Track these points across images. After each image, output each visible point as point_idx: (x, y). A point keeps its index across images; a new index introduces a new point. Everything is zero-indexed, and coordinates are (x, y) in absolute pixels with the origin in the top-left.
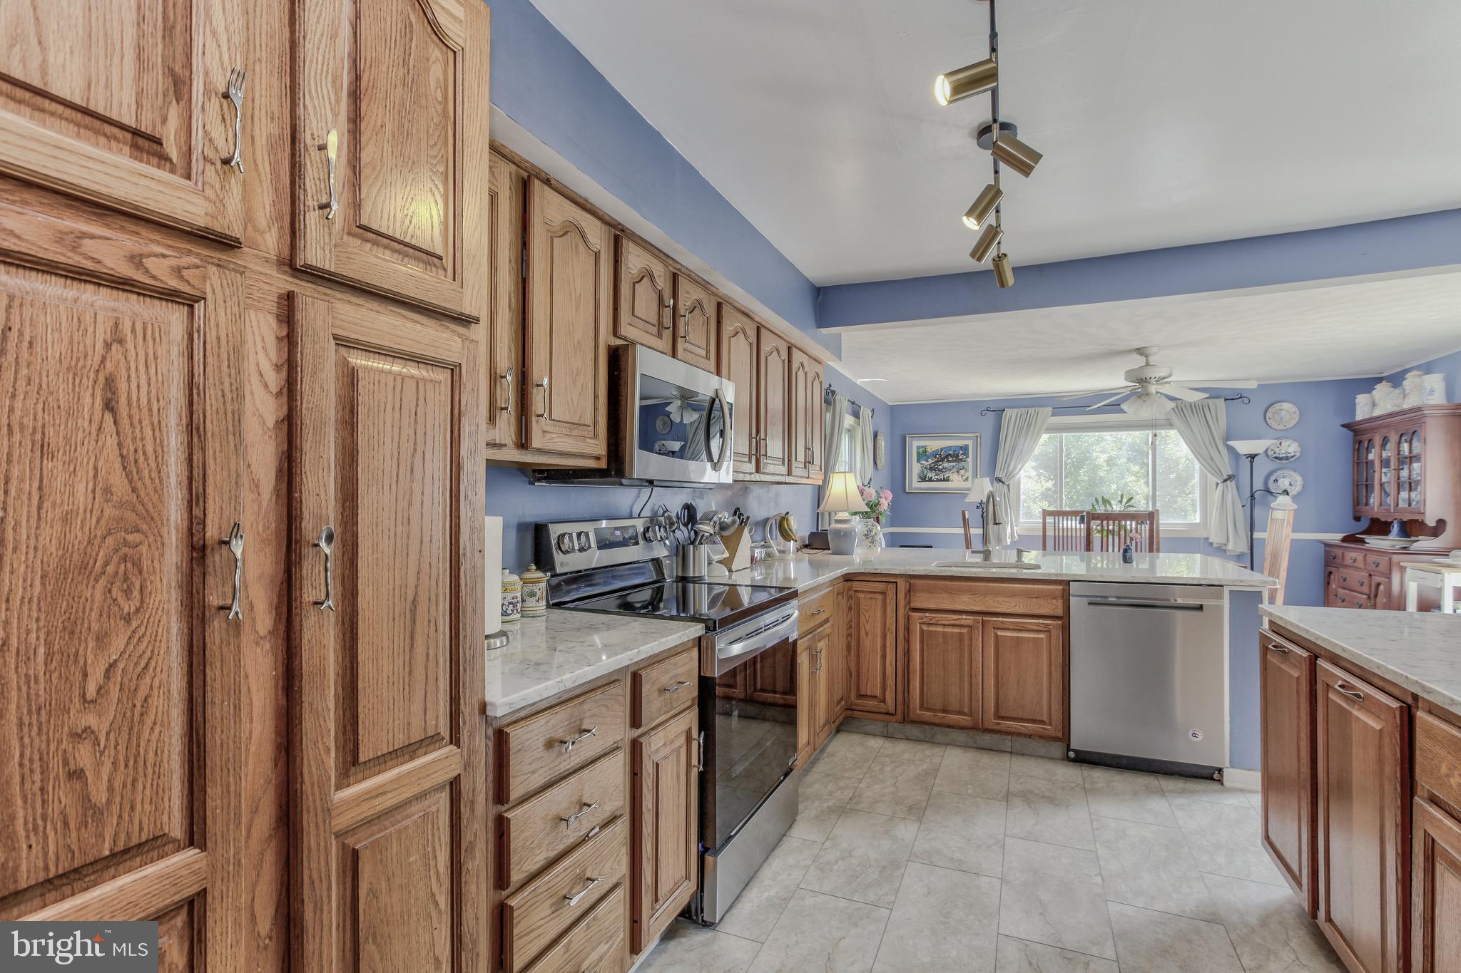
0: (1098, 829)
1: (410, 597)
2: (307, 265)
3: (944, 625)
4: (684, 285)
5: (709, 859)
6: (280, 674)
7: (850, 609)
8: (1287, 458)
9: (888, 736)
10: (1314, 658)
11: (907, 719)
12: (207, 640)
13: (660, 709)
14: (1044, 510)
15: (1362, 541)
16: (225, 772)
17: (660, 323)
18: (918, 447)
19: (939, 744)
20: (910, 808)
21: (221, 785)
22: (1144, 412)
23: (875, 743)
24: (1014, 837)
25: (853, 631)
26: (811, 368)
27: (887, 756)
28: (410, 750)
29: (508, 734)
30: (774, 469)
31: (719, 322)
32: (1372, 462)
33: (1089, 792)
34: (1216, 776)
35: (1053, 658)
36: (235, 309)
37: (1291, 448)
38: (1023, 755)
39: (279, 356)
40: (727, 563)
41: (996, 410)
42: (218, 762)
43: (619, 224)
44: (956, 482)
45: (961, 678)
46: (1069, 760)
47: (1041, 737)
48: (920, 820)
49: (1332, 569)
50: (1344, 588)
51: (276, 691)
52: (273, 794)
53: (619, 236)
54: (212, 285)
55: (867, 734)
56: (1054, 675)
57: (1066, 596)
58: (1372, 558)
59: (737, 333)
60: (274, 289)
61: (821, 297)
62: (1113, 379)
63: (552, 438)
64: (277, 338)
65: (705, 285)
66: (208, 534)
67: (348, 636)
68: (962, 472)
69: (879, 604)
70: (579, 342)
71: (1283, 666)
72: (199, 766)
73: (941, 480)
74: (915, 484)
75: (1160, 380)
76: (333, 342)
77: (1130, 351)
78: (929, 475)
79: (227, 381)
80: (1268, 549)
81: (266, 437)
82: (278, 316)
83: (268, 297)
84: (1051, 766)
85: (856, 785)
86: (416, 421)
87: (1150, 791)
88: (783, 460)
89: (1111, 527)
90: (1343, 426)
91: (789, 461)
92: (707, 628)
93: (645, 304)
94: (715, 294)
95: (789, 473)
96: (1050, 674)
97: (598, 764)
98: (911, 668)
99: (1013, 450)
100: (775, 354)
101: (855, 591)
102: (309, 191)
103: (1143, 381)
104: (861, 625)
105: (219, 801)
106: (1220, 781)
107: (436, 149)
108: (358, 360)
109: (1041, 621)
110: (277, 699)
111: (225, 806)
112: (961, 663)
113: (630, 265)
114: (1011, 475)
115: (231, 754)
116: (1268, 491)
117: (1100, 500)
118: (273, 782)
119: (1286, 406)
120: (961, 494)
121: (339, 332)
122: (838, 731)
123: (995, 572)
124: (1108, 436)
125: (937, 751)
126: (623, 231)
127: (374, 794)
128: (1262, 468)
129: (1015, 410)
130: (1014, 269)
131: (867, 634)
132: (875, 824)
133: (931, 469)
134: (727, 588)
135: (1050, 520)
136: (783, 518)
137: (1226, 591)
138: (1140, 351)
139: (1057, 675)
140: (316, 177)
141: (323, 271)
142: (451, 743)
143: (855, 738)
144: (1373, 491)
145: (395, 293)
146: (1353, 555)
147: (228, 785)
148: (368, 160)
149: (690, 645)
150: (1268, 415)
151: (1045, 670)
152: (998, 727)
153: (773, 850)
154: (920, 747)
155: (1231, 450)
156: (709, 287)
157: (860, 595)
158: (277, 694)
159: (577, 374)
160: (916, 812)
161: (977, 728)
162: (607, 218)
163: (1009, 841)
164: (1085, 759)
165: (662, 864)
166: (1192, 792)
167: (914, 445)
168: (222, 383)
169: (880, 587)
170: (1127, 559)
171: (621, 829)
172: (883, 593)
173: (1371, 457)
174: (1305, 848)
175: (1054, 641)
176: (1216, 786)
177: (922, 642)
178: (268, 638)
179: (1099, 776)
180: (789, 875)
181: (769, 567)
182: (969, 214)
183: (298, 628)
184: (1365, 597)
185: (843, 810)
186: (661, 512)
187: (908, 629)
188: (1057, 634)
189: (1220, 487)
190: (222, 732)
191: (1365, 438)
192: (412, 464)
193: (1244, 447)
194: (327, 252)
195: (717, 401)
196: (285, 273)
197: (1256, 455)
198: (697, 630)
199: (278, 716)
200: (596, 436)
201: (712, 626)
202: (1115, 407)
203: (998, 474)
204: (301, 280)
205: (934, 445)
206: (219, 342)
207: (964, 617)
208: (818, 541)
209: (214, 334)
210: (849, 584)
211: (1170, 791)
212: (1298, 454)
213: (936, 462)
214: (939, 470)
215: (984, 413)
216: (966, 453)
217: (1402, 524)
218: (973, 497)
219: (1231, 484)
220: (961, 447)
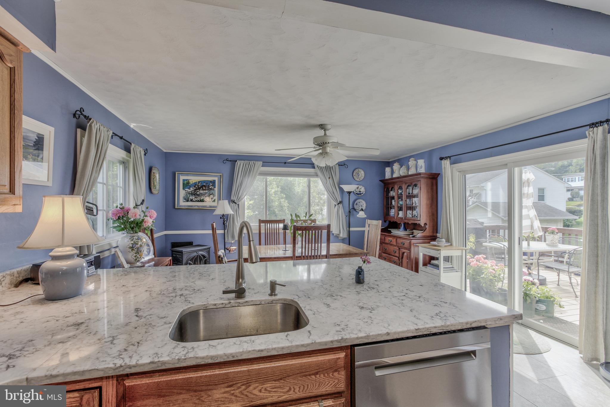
8: (360, 194)
14: (260, 220)
15: (390, 232)
18: (184, 180)
32: (393, 196)
37: (363, 190)
41: (232, 160)
44: (208, 201)
68: (212, 196)
73: (198, 201)
74: (181, 203)
78: (191, 197)
90: (380, 181)
99: (241, 184)
103: (323, 145)
114: (239, 199)
116: (355, 210)
119: (360, 170)
120: (211, 210)
128: (353, 198)
129: (243, 162)
133: (192, 194)
138: (322, 127)
146: (389, 239)
150: (354, 174)
155: (341, 190)
167: (182, 179)
173: (393, 194)
184: (397, 258)
189: (337, 207)
191: (390, 186)
193: (346, 188)
197: (351, 192)
203: (232, 198)
205: (194, 179)
212: (364, 192)
213: (195, 190)
214: (197, 195)
215: (225, 162)
216: (214, 185)
217: (405, 224)
218: (219, 212)
219: (340, 205)
220: (211, 181)
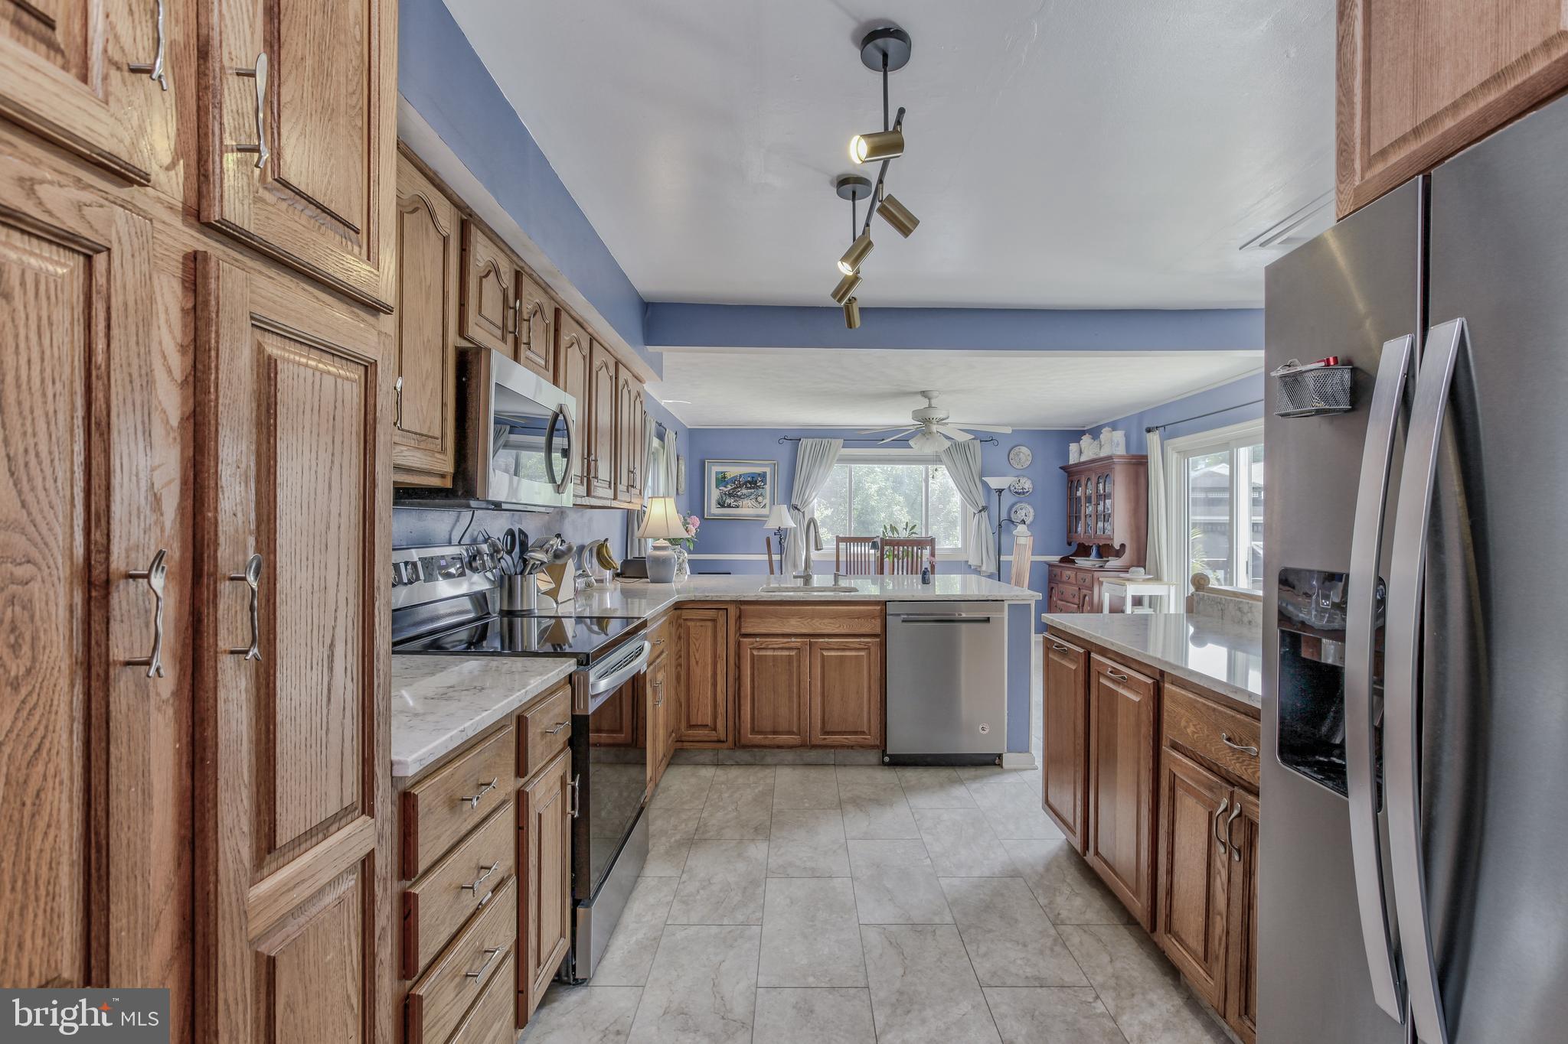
0: (919, 820)
1: (328, 641)
2: (222, 222)
3: (774, 649)
4: (527, 286)
5: (580, 910)
6: (185, 748)
7: (679, 638)
8: (1024, 493)
9: (717, 764)
10: (1088, 654)
11: (739, 745)
12: (112, 707)
13: (542, 754)
14: (837, 537)
15: (1073, 562)
16: (132, 880)
17: (504, 327)
18: (718, 473)
19: (768, 765)
20: (756, 829)
21: (128, 899)
22: (928, 448)
23: (707, 772)
24: (853, 839)
25: (683, 661)
26: (634, 386)
27: (723, 783)
28: (322, 830)
29: (416, 796)
30: (603, 491)
31: (557, 331)
32: (1080, 498)
33: (906, 790)
34: (997, 761)
35: (872, 673)
36: (145, 267)
37: (1027, 485)
38: (845, 765)
39: (184, 333)
40: (553, 593)
41: (793, 438)
42: (124, 868)
43: (468, 207)
44: (754, 508)
45: (790, 698)
46: (884, 764)
47: (862, 747)
48: (768, 838)
49: (1053, 585)
50: (1062, 600)
51: (180, 768)
52: (176, 902)
53: (468, 222)
54: (118, 232)
55: (697, 764)
56: (873, 688)
57: (884, 616)
58: (1081, 575)
59: (573, 344)
60: (179, 246)
61: (649, 313)
62: (900, 417)
63: (402, 451)
64: (183, 310)
65: (545, 288)
66: (113, 566)
67: (263, 691)
68: (760, 499)
69: (710, 633)
70: (428, 341)
71: (1063, 662)
72: (99, 877)
73: (738, 507)
74: (714, 510)
75: (940, 421)
76: (249, 322)
77: (915, 393)
78: (728, 501)
79: (135, 362)
80: (1014, 570)
81: (171, 440)
82: (184, 281)
83: (172, 255)
84: (869, 771)
85: (698, 815)
86: (334, 426)
87: (953, 782)
88: (610, 482)
89: (896, 552)
90: (1061, 468)
91: (614, 484)
92: (580, 663)
93: (490, 300)
94: (552, 298)
95: (615, 498)
96: (870, 687)
97: (492, 821)
98: (742, 694)
99: (808, 478)
100: (604, 368)
101: (686, 620)
102: (226, 125)
103: (927, 421)
104: (691, 653)
105: (124, 921)
106: (1000, 765)
107: (355, 99)
108: (274, 347)
109: (862, 640)
110: (180, 779)
111: (132, 926)
112: (790, 686)
113: (479, 257)
114: (805, 503)
115: (138, 856)
116: (1010, 520)
117: (888, 527)
118: (176, 887)
119: (1024, 449)
120: (759, 520)
121: (259, 311)
122: (669, 765)
123: (816, 595)
124: (877, 468)
125: (768, 772)
126: (470, 215)
127: (291, 885)
128: (1007, 499)
129: (811, 440)
130: (861, 310)
131: (697, 663)
132: (726, 850)
133: (730, 495)
134: (553, 621)
135: (842, 545)
136: (602, 545)
137: (1006, 604)
138: (924, 394)
139: (876, 687)
140: (235, 110)
141: (241, 230)
142: (363, 812)
143: (686, 770)
144: (1080, 519)
145: (315, 269)
146: (1068, 573)
147: (136, 897)
148: (288, 99)
149: (563, 682)
150: (1011, 456)
151: (866, 685)
152: (824, 742)
153: (631, 892)
154: (752, 770)
155: (985, 485)
156: (549, 290)
157: (689, 623)
158: (180, 773)
159: (427, 378)
160: (763, 831)
161: (806, 745)
162: (455, 198)
163: (851, 843)
164: (899, 762)
165: (544, 924)
166: (982, 777)
167: (714, 470)
168: (129, 365)
169: (711, 614)
170: (925, 581)
171: (510, 890)
172: (714, 621)
173: (1079, 494)
174: (1079, 803)
175: (872, 658)
176: (997, 769)
177: (753, 668)
178: (171, 702)
179: (911, 775)
180: (653, 914)
181: (589, 597)
182: (844, 259)
183: (212, 685)
184: (1076, 604)
185: (693, 841)
186: (481, 538)
187: (738, 656)
188: (875, 651)
189: (977, 515)
190: (129, 828)
191: (1075, 478)
192: (330, 478)
193: (994, 482)
194: (246, 207)
195: (561, 417)
196: (191, 226)
197: (1003, 490)
198: (569, 666)
199: (180, 801)
200: (443, 451)
201: (585, 661)
202: (903, 442)
203: (794, 502)
204: (209, 237)
205: (733, 471)
206: (126, 309)
207: (793, 640)
208: (634, 568)
209: (120, 298)
210: (679, 612)
211: (968, 779)
212: (1031, 490)
213: (735, 488)
214: (738, 496)
215: (781, 441)
216: (764, 481)
217: (1099, 547)
218: (772, 524)
219: (984, 514)
220: (759, 474)
